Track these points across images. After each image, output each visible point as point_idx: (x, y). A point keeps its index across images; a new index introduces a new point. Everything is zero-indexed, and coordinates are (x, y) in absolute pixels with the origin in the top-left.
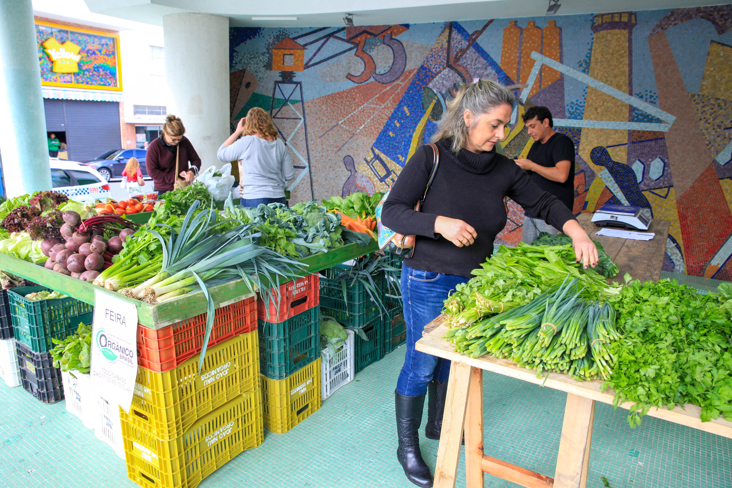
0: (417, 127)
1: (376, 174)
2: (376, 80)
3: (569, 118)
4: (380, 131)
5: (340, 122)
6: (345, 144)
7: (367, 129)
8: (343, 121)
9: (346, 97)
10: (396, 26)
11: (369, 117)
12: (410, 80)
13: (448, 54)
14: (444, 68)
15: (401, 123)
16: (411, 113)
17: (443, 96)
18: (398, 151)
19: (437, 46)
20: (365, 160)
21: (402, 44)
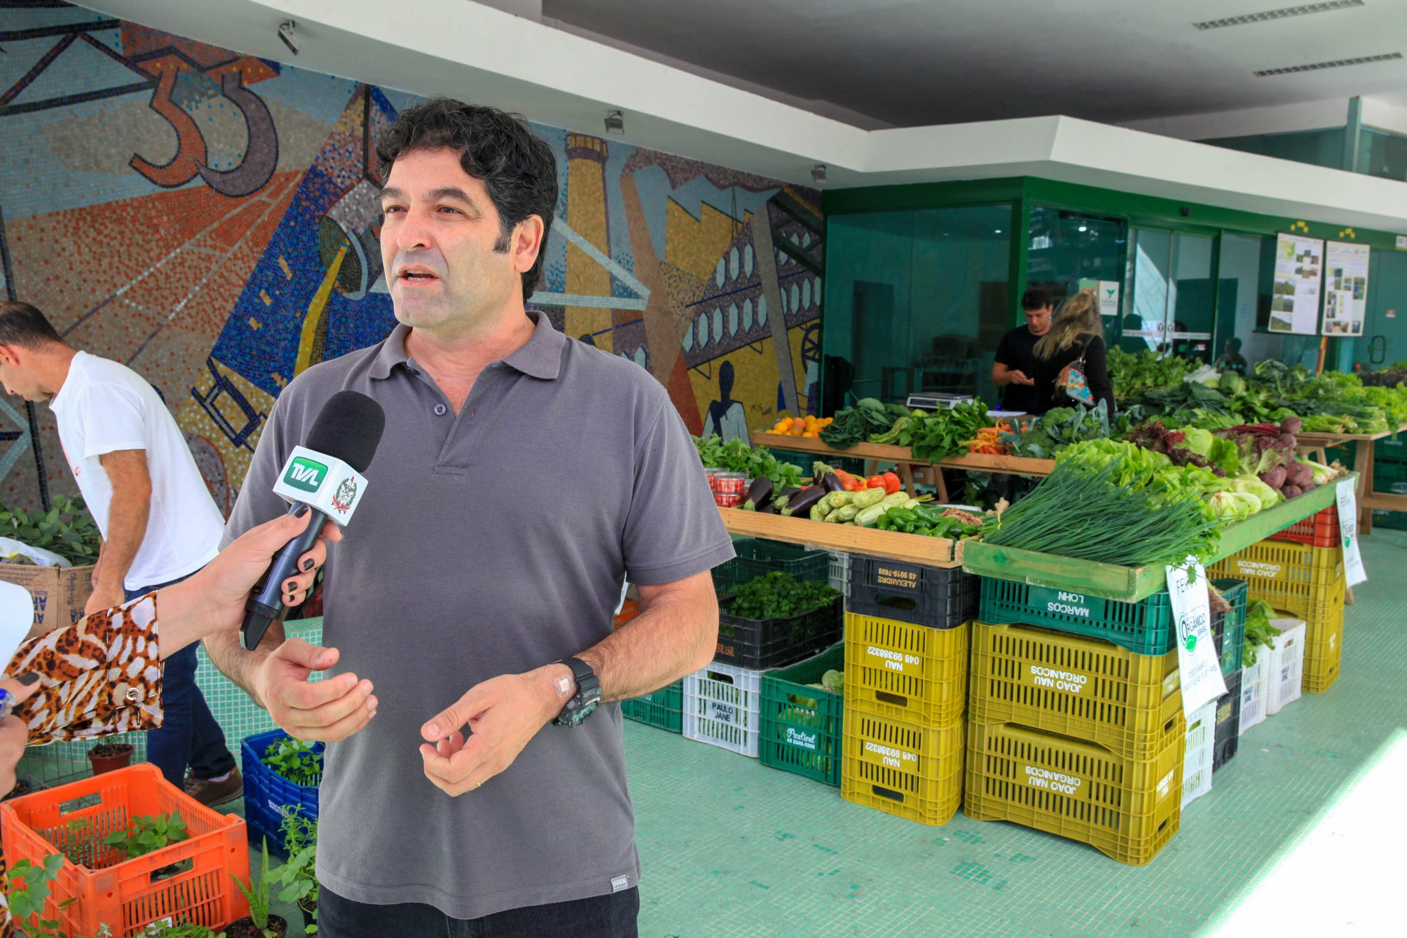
0: (311, 306)
1: (224, 427)
2: (211, 186)
3: (551, 290)
4: (227, 316)
5: (120, 292)
6: (136, 354)
7: (193, 313)
8: (128, 287)
9: (134, 220)
10: (249, 58)
11: (197, 279)
12: (288, 196)
13: (366, 150)
14: (360, 181)
15: (272, 296)
16: (294, 275)
17: (359, 238)
18: (272, 364)
19: (342, 128)
20: (194, 392)
21: (265, 106)
